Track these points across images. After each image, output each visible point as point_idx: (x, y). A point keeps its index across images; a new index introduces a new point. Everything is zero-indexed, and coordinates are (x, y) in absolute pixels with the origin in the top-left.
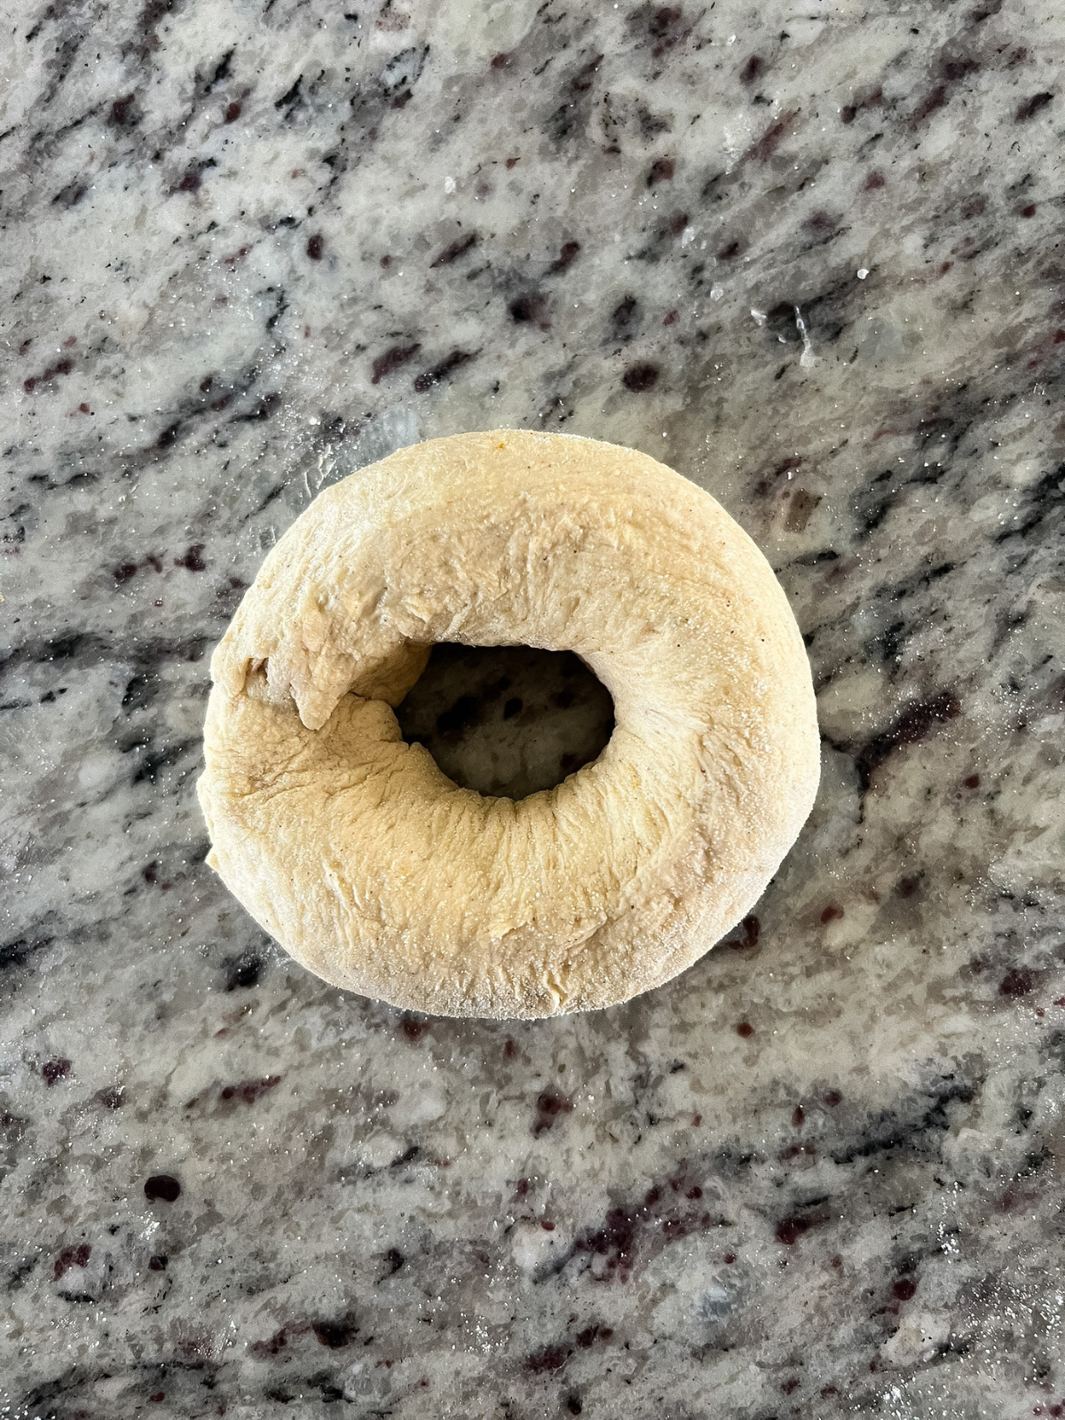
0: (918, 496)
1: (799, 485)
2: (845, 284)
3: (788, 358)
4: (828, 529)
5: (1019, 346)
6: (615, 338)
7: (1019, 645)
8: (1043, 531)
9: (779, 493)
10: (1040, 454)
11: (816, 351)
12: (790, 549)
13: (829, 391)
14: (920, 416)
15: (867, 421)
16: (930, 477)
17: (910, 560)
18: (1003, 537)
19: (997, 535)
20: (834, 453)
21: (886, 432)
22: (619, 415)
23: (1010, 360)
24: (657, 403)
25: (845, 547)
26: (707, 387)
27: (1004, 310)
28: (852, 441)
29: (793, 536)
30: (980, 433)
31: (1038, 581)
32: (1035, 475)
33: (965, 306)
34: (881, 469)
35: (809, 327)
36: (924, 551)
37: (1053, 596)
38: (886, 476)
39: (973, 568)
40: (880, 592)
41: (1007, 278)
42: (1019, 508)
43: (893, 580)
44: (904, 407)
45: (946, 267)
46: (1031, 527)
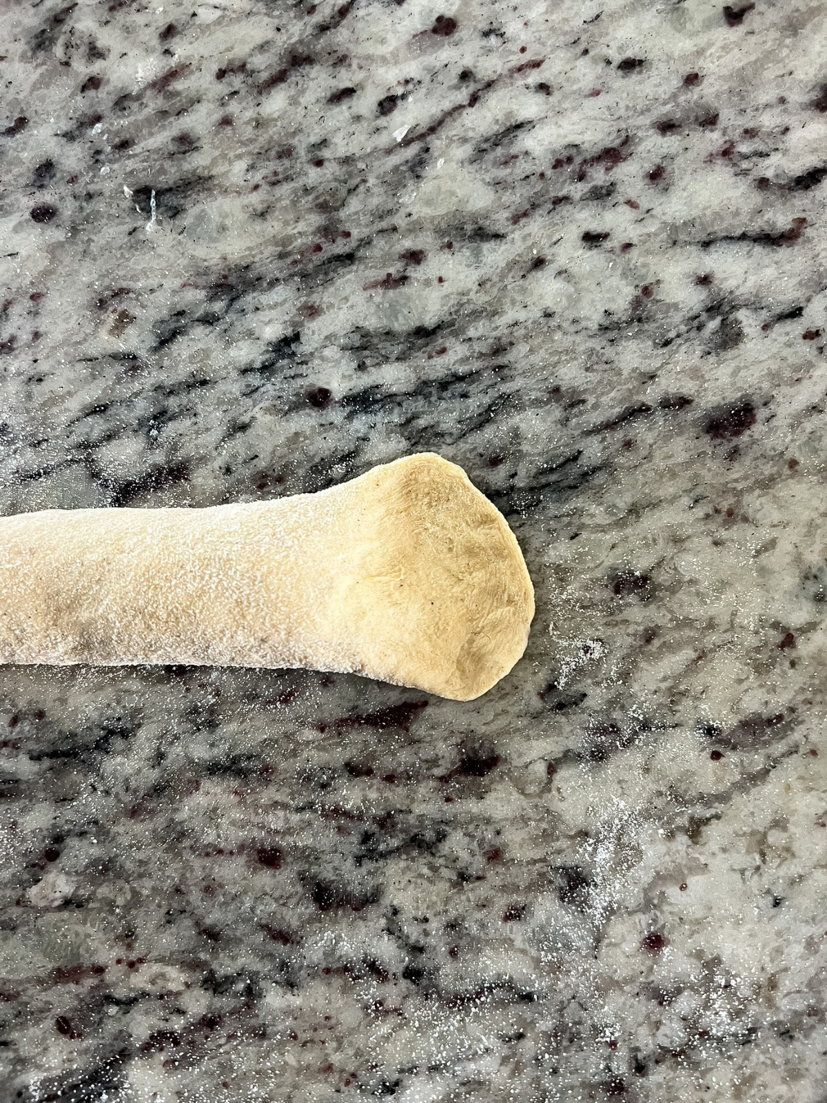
0: (199, 331)
1: (123, 306)
2: (189, 183)
3: (139, 223)
4: (135, 340)
5: (290, 248)
6: (33, 185)
7: (239, 444)
8: (273, 373)
9: (111, 309)
10: (285, 322)
11: (159, 222)
12: (108, 347)
13: (159, 251)
14: (213, 278)
15: (178, 275)
16: (209, 320)
17: (182, 372)
18: (245, 371)
19: (243, 367)
20: (152, 291)
21: (190, 285)
22: (23, 235)
23: (282, 256)
24: (49, 232)
25: (143, 354)
26: (84, 230)
27: (286, 223)
28: (165, 286)
29: (113, 339)
30: (249, 300)
31: (261, 405)
32: (278, 335)
33: (262, 215)
34: (179, 308)
35: (158, 206)
36: (193, 368)
37: (268, 417)
38: (181, 314)
39: (221, 386)
40: (158, 388)
41: (294, 203)
42: (261, 354)
43: (168, 382)
44: (206, 272)
45: (256, 187)
46: (267, 369)
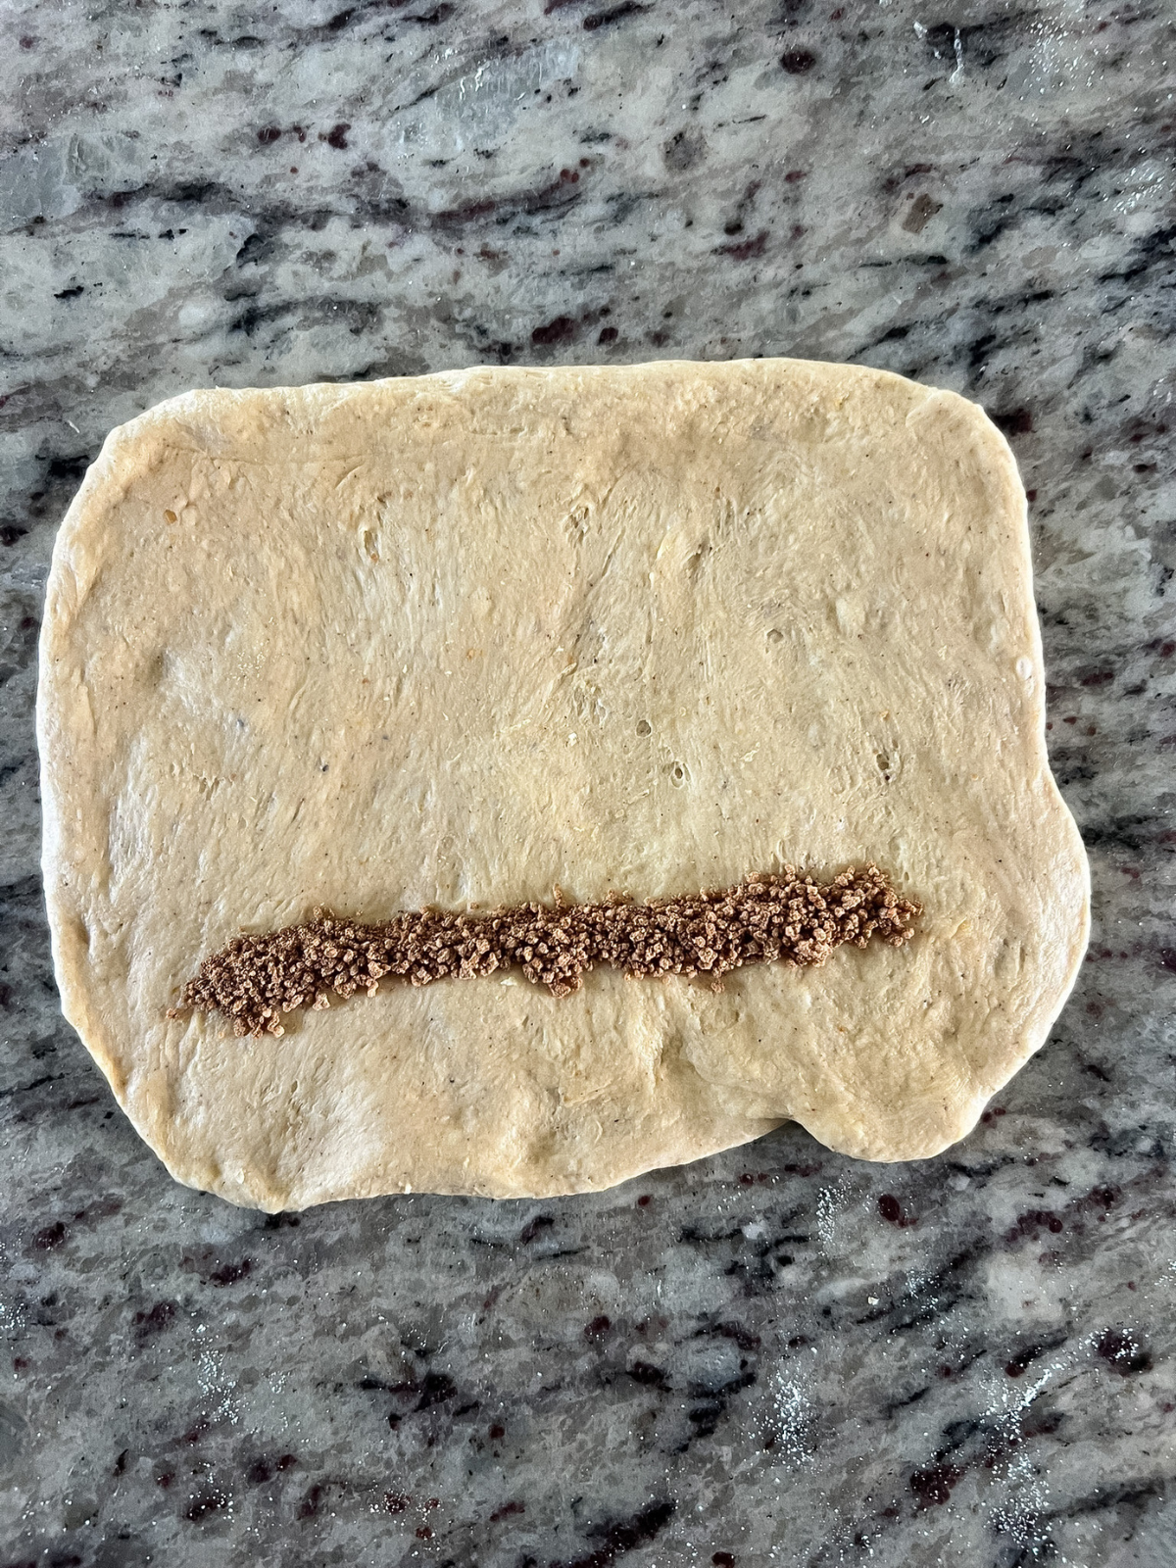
0: (1035, 223)
1: (923, 189)
2: (1007, 19)
3: (940, 74)
4: (940, 236)
5: (1158, 109)
6: (782, 21)
7: (1100, 380)
8: (1144, 281)
9: (904, 193)
10: (1157, 210)
11: (967, 72)
12: (904, 247)
13: (970, 111)
14: (1051, 150)
15: (1002, 145)
16: (1050, 208)
17: (1011, 283)
18: (1107, 277)
19: (1101, 274)
20: (963, 167)
21: (1017, 159)
22: (771, 90)
23: (1147, 120)
24: (807, 87)
25: (956, 256)
26: (859, 83)
27: (1149, 76)
28: (983, 161)
29: (909, 235)
30: (1105, 180)
31: (1130, 325)
32: (1149, 228)
33: (1115, 63)
34: (1005, 191)
35: (965, 50)
36: (1029, 274)
37: (1142, 342)
38: (1007, 199)
39: (1072, 302)
40: (980, 303)
41: (1157, 49)
42: (1128, 254)
43: (993, 295)
44: (1040, 141)
45: (1103, 26)
46: (1134, 275)
